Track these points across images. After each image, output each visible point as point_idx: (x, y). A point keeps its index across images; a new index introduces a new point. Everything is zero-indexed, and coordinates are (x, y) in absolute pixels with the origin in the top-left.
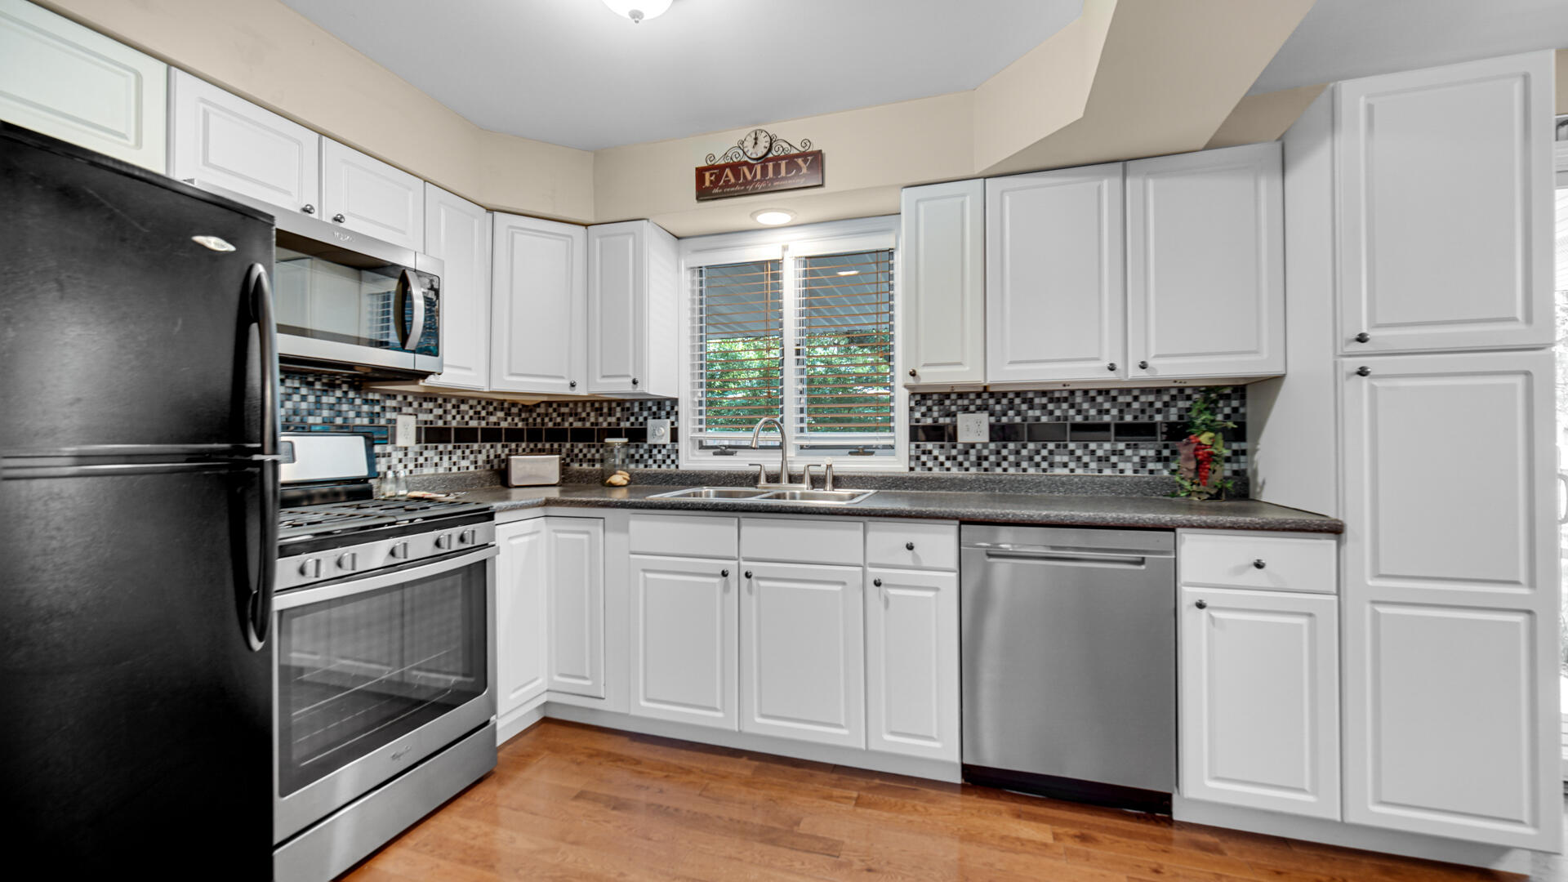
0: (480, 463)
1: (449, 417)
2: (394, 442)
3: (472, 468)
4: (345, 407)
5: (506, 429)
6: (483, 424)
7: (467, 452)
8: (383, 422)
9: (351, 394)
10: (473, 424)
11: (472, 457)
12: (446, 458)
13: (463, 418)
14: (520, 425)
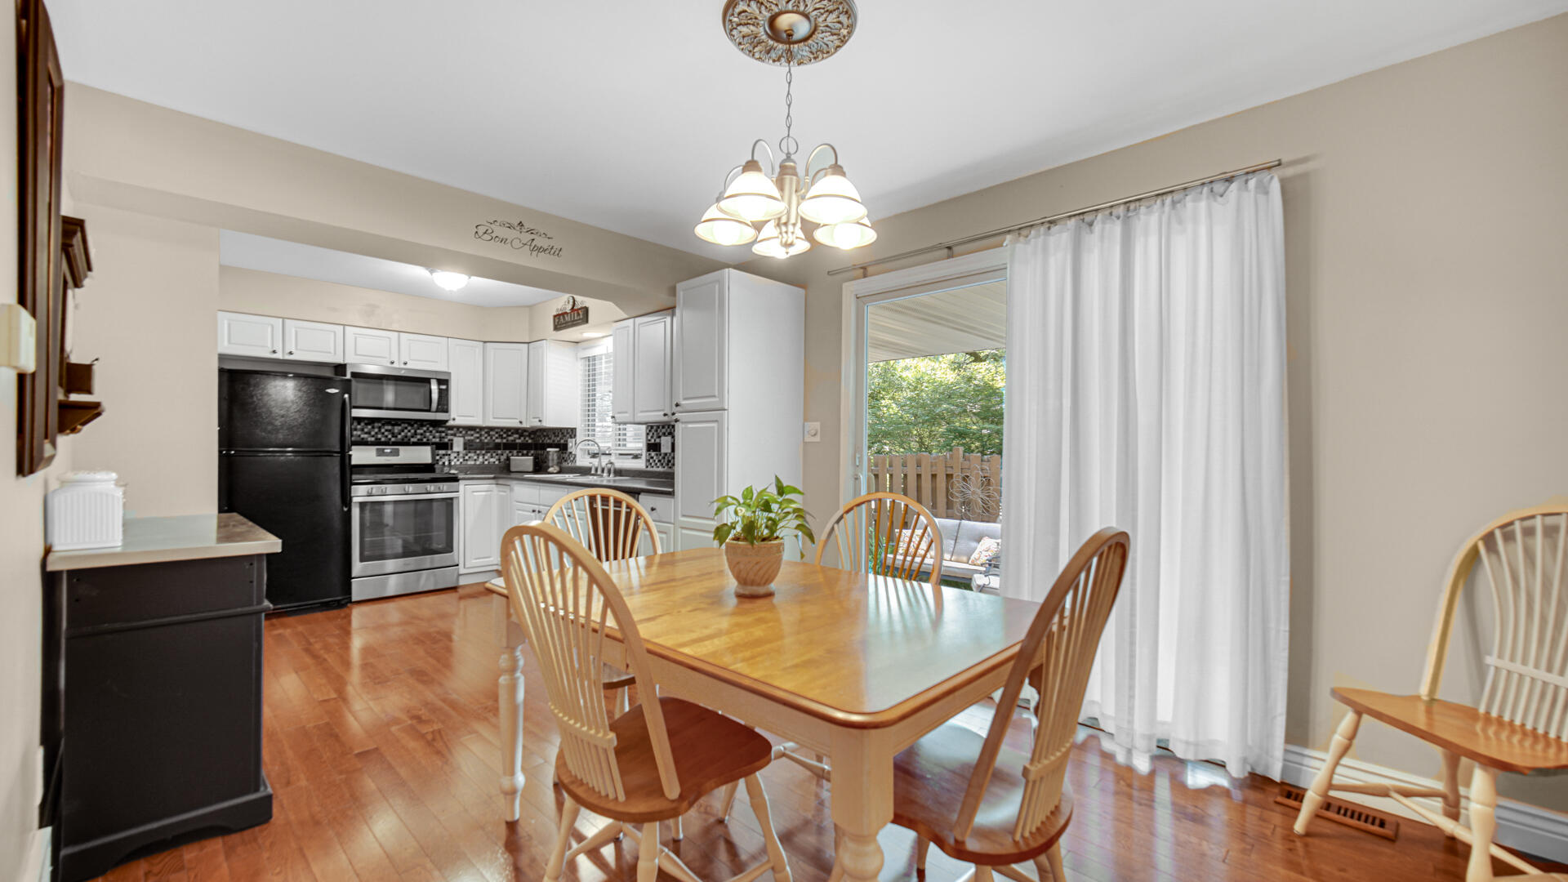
0: (502, 460)
1: (483, 438)
2: (452, 449)
3: (497, 463)
4: (428, 434)
5: (520, 444)
6: (505, 441)
7: (494, 455)
8: (446, 440)
9: (431, 429)
10: (498, 441)
11: (497, 457)
12: (481, 457)
13: (491, 438)
14: (530, 441)
